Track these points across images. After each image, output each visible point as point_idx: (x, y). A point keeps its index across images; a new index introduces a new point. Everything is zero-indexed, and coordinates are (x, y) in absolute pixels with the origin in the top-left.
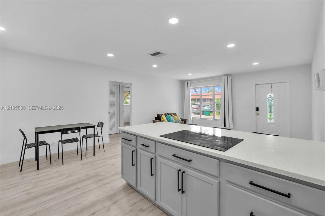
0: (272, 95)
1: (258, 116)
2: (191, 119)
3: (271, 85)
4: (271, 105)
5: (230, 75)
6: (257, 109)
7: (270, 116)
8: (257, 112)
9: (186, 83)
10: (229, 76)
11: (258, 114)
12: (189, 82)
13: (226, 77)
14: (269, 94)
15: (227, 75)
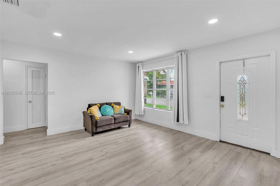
0: (246, 78)
1: (223, 110)
2: (143, 109)
3: (244, 62)
4: (243, 92)
5: (185, 51)
6: (222, 99)
7: (241, 109)
8: (222, 103)
9: (137, 65)
10: (183, 53)
11: (223, 106)
12: (140, 64)
13: (180, 54)
14: (241, 76)
15: (181, 51)
